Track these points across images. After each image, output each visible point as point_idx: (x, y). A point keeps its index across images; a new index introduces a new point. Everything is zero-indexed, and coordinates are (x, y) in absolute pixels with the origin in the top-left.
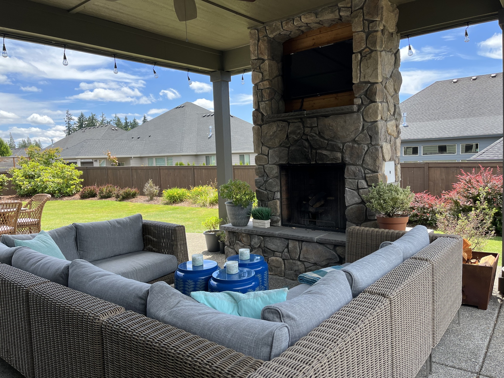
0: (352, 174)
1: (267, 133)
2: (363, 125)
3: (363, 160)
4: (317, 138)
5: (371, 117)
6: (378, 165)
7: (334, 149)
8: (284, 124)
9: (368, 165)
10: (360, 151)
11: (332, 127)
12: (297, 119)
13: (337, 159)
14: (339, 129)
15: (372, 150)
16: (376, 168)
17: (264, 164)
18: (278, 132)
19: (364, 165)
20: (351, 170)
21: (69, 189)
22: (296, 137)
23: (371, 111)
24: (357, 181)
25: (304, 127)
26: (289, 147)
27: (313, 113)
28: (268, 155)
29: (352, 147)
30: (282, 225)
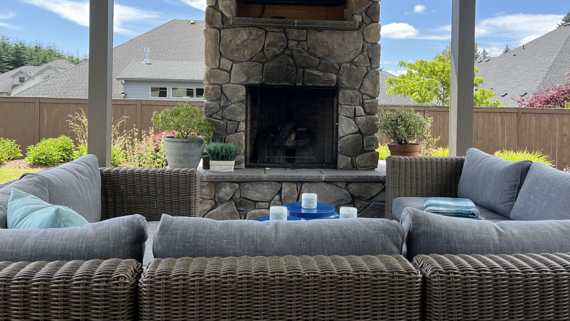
0: (349, 99)
1: (231, 41)
2: (363, 45)
3: (362, 84)
4: (306, 54)
5: (372, 37)
6: (378, 90)
7: (328, 68)
8: (260, 32)
9: (367, 90)
10: (359, 74)
11: (326, 43)
12: (278, 27)
13: (331, 81)
14: (335, 47)
15: (373, 74)
16: (376, 93)
17: (221, 83)
18: (249, 41)
19: (362, 90)
20: (349, 94)
22: (279, 50)
23: (372, 31)
24: (353, 107)
25: (288, 39)
26: (263, 64)
27: (307, 24)
28: (229, 72)
29: (350, 69)
30: (247, 166)
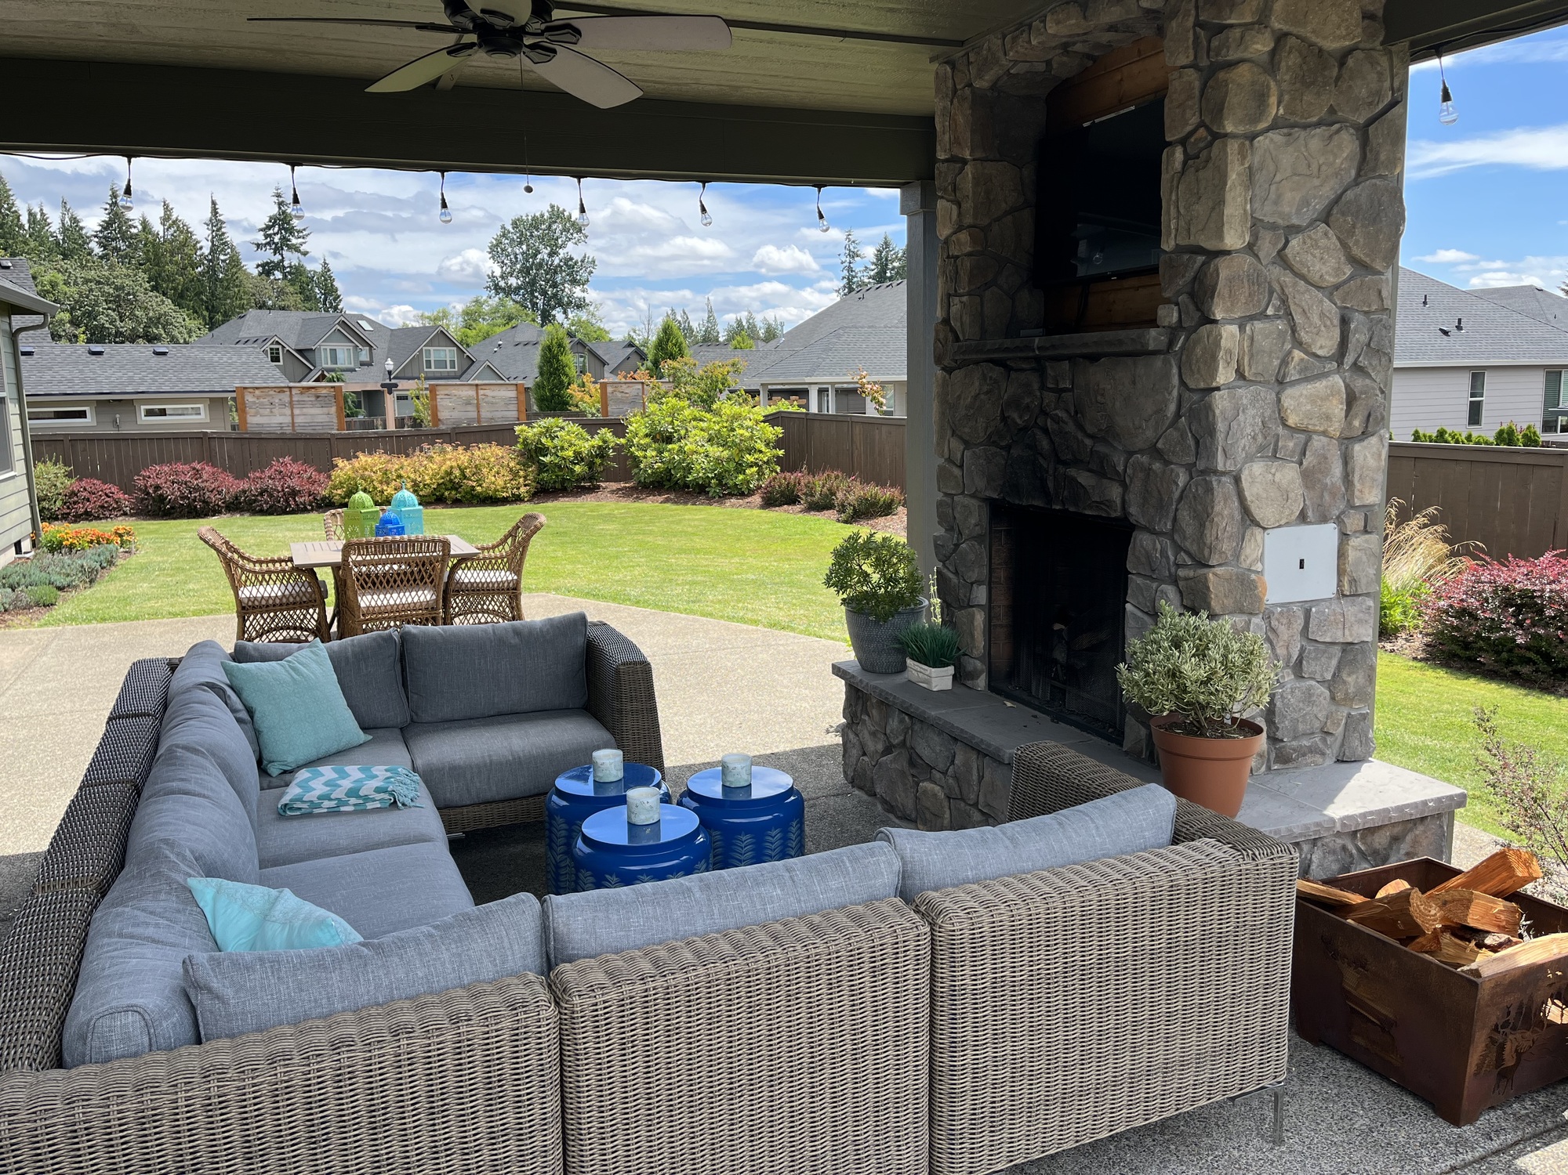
0: (1143, 560)
1: (959, 397)
2: (1180, 396)
3: (1175, 519)
4: (1070, 427)
5: (1199, 371)
6: (1208, 542)
7: (1103, 470)
8: (997, 372)
9: (1185, 538)
10: (1165, 485)
11: (1102, 395)
12: (1026, 359)
13: (1109, 503)
14: (1118, 404)
15: (1197, 490)
16: (1203, 550)
17: (953, 492)
18: (982, 397)
19: (1176, 537)
20: (1142, 546)
21: (741, 477)
22: (1021, 418)
23: (1198, 351)
24: (1155, 585)
25: (1043, 387)
26: (1008, 448)
27: (1053, 347)
28: (961, 467)
29: (1148, 471)
30: (992, 687)
